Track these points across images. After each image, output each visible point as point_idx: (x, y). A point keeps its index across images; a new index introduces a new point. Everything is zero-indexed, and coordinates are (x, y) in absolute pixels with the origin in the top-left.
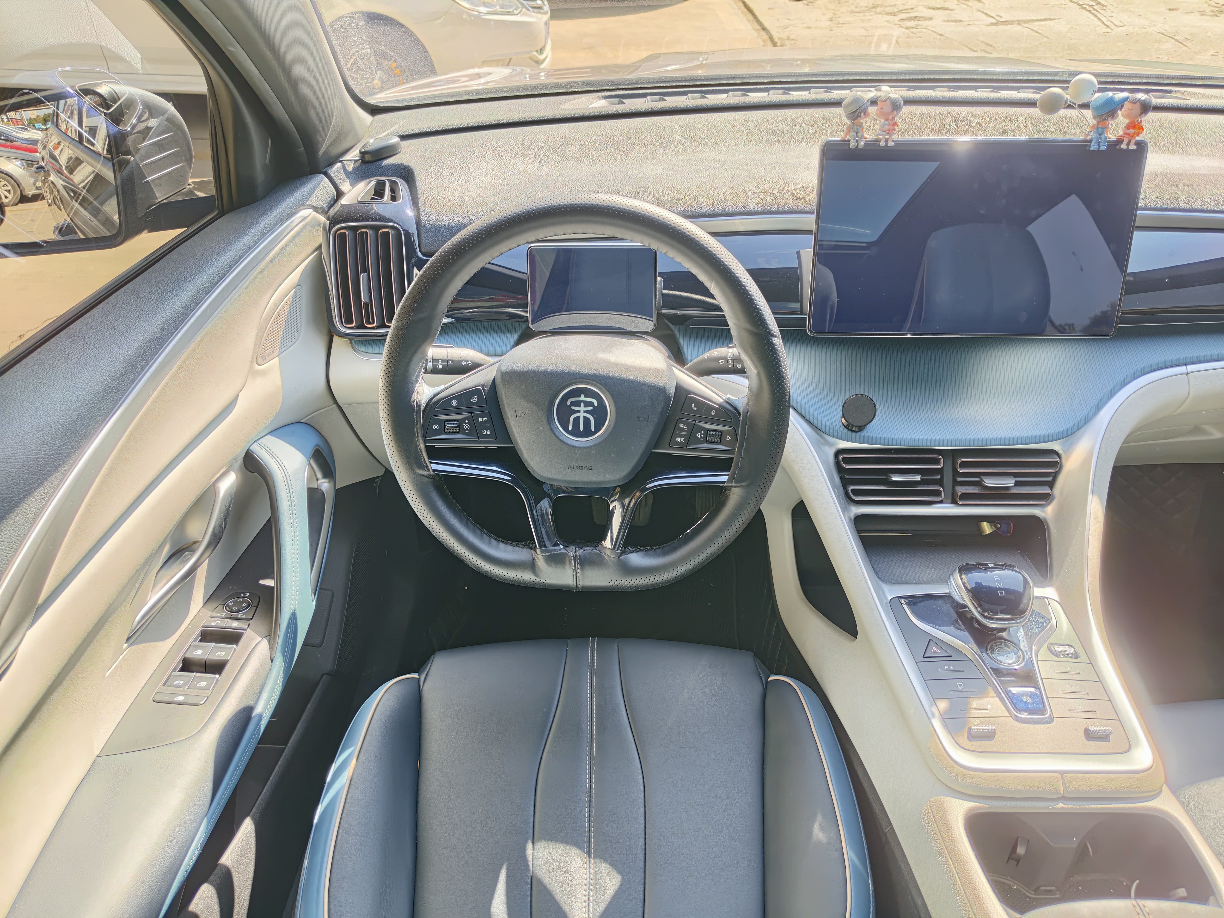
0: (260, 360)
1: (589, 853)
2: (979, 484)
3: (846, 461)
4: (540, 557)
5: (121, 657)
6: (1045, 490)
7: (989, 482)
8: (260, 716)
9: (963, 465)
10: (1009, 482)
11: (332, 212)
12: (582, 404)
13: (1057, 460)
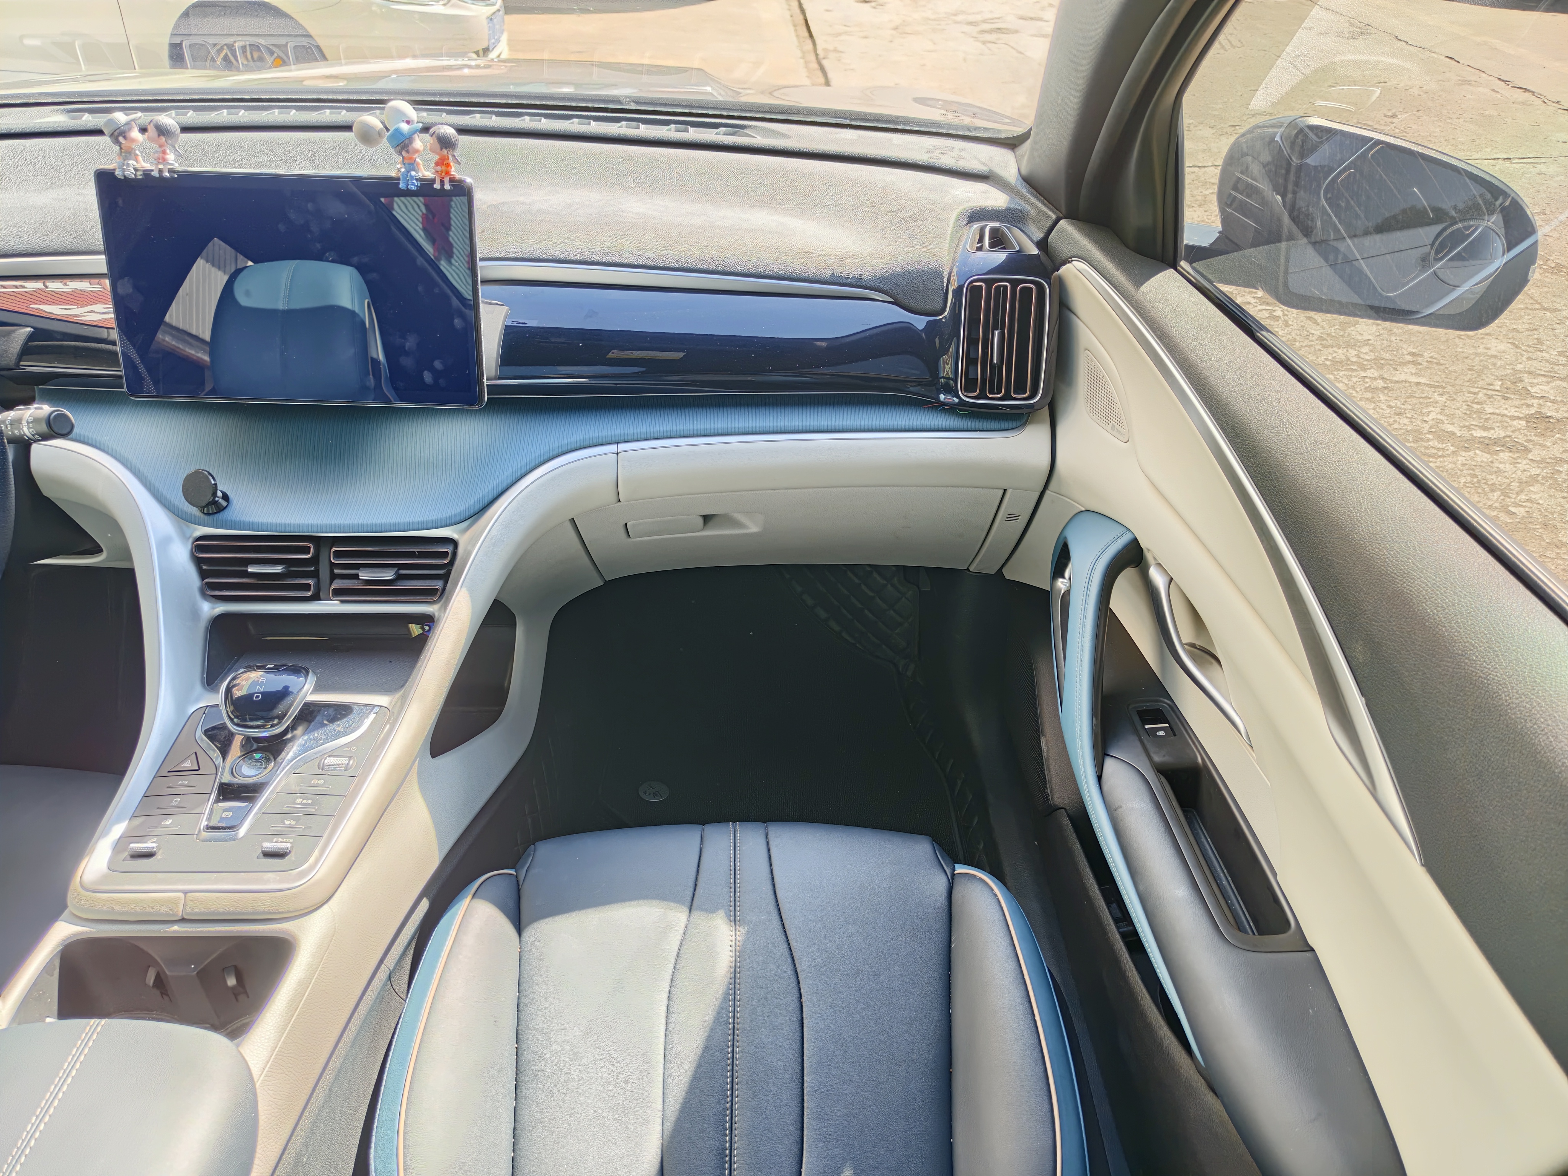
2: (355, 577)
3: (204, 549)
6: (439, 584)
9: (338, 554)
10: (388, 575)
13: (449, 549)
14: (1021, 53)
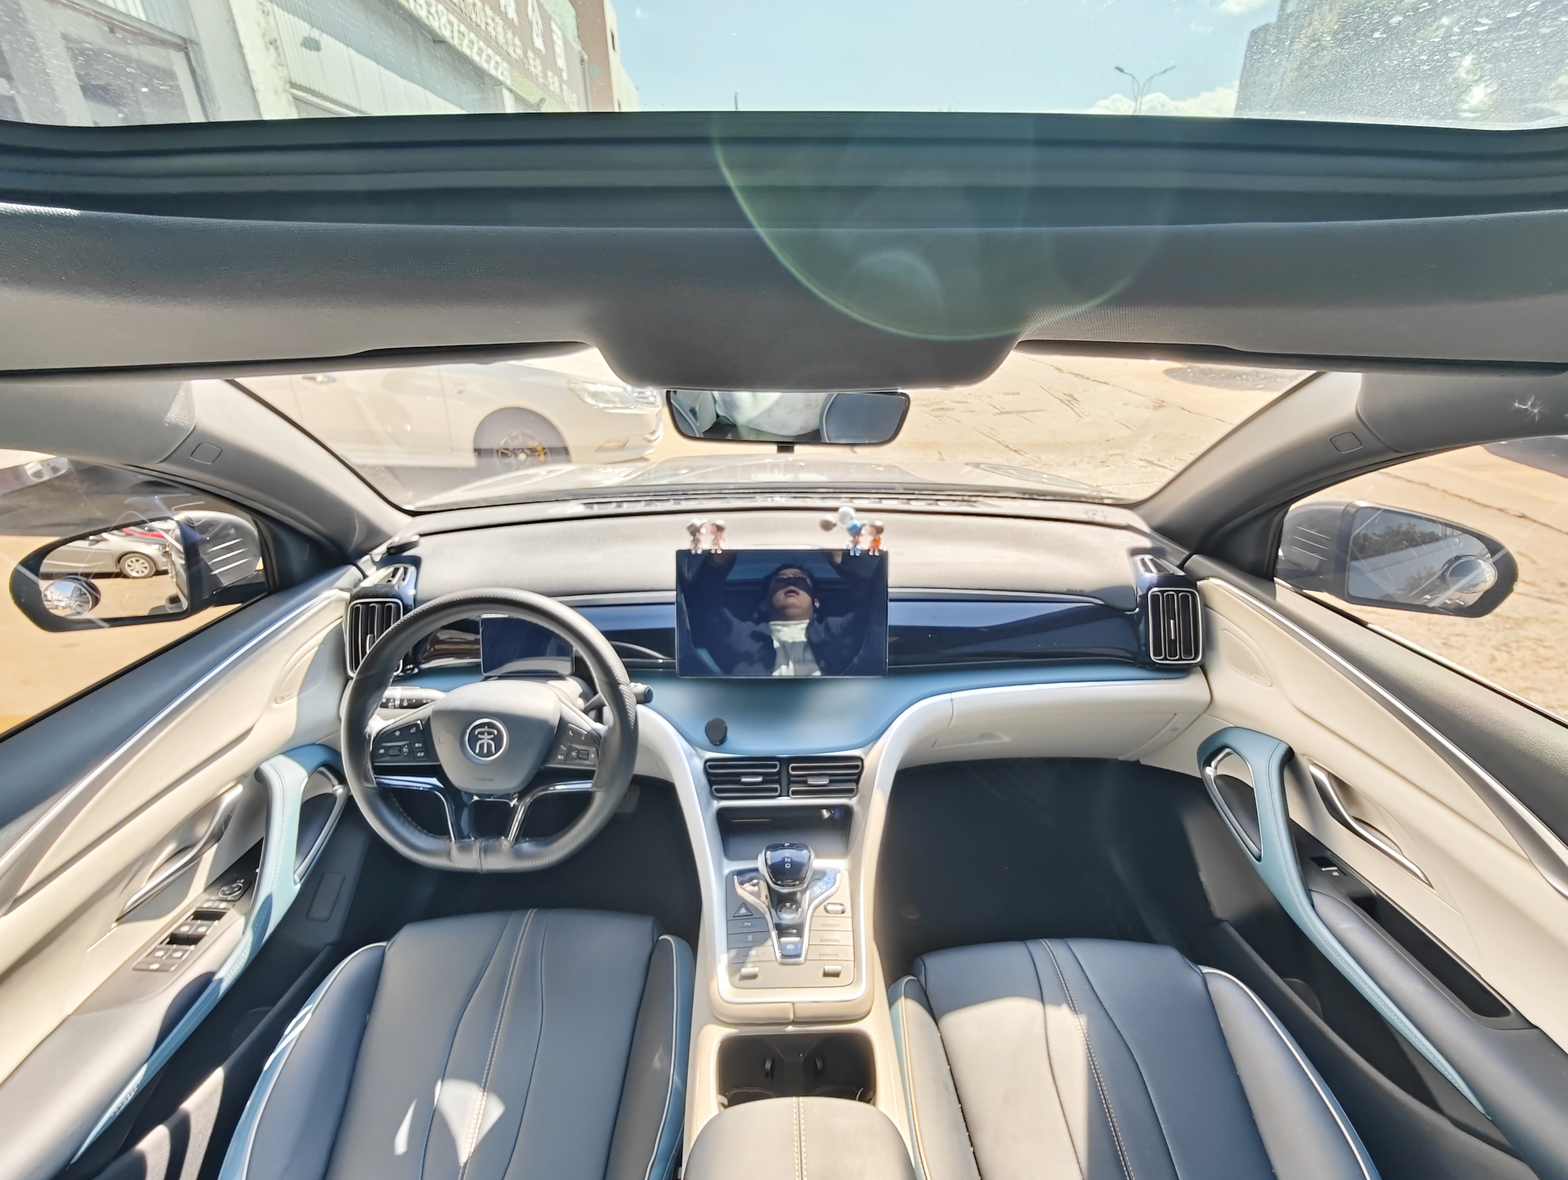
0: (279, 701)
1: (484, 1090)
2: (805, 783)
3: (711, 767)
4: (454, 845)
5: (109, 934)
6: (853, 786)
7: (811, 781)
8: (221, 981)
9: (794, 769)
10: (825, 781)
11: (355, 591)
12: (486, 734)
13: (859, 763)
14: (959, 422)
